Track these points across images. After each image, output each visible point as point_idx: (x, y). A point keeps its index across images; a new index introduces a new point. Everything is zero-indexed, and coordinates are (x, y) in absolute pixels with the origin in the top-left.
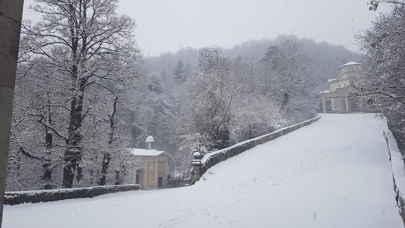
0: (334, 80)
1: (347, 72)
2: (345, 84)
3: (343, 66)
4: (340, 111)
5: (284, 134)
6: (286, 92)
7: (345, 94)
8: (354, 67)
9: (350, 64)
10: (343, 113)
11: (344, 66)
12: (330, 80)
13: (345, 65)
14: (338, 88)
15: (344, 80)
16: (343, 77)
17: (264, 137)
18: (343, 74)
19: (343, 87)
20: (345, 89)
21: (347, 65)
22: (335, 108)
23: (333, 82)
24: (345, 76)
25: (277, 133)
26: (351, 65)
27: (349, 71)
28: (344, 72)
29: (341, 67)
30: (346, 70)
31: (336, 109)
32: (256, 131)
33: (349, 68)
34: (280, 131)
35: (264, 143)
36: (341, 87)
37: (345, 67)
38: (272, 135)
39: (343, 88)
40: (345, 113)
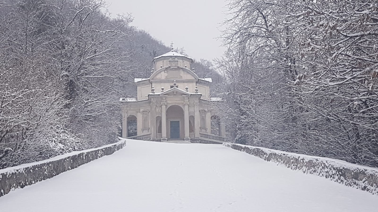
0: (143, 79)
1: (166, 68)
2: (163, 89)
3: (160, 58)
4: (152, 136)
5: (73, 168)
6: (70, 78)
7: (163, 106)
8: (178, 61)
9: (172, 55)
10: (157, 141)
11: (162, 57)
12: (136, 80)
13: (163, 55)
14: (151, 94)
15: (161, 81)
16: (158, 77)
17: (31, 168)
18: (160, 72)
19: (160, 93)
20: (162, 98)
21: (167, 55)
22: (143, 130)
23: (143, 84)
24: (163, 75)
25: (61, 160)
26: (173, 57)
27: (170, 67)
28: (161, 67)
29: (156, 58)
30: (165, 65)
31: (146, 133)
32: (8, 150)
33: (169, 61)
34: (65, 157)
35: (31, 183)
36: (156, 94)
37: (164, 59)
38: (48, 164)
39: (159, 95)
40: (160, 141)
